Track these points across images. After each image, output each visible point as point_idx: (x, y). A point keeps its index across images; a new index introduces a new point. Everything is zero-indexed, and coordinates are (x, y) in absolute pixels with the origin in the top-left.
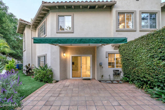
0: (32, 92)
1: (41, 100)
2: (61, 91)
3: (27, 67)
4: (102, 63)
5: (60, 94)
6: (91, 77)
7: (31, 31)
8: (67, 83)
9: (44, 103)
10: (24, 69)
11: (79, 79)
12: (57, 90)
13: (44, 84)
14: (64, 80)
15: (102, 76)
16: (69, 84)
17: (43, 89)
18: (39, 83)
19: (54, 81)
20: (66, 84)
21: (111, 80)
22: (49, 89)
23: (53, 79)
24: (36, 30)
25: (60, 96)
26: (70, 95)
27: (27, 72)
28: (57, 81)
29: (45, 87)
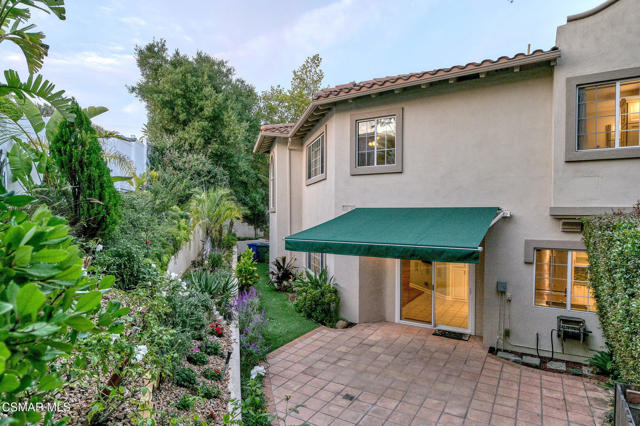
0: (285, 343)
1: (299, 362)
2: (345, 354)
3: (280, 267)
4: (506, 283)
5: (340, 359)
6: (470, 330)
7: (290, 150)
8: (375, 334)
9: (303, 368)
10: (271, 270)
11: (421, 329)
12: (339, 349)
13: (315, 327)
14: (374, 322)
15: (507, 334)
16: (379, 338)
17: (308, 341)
18: (305, 320)
19: (341, 323)
20: (371, 338)
21: (542, 354)
22: (321, 344)
23: (342, 315)
24: (302, 145)
25: (339, 364)
26: (362, 367)
27: (280, 280)
28: (350, 325)
29: (315, 337)
